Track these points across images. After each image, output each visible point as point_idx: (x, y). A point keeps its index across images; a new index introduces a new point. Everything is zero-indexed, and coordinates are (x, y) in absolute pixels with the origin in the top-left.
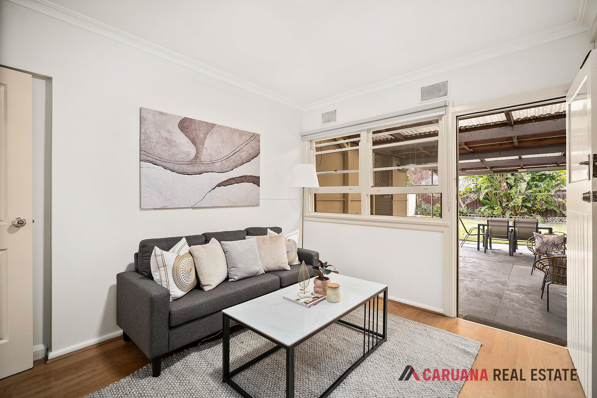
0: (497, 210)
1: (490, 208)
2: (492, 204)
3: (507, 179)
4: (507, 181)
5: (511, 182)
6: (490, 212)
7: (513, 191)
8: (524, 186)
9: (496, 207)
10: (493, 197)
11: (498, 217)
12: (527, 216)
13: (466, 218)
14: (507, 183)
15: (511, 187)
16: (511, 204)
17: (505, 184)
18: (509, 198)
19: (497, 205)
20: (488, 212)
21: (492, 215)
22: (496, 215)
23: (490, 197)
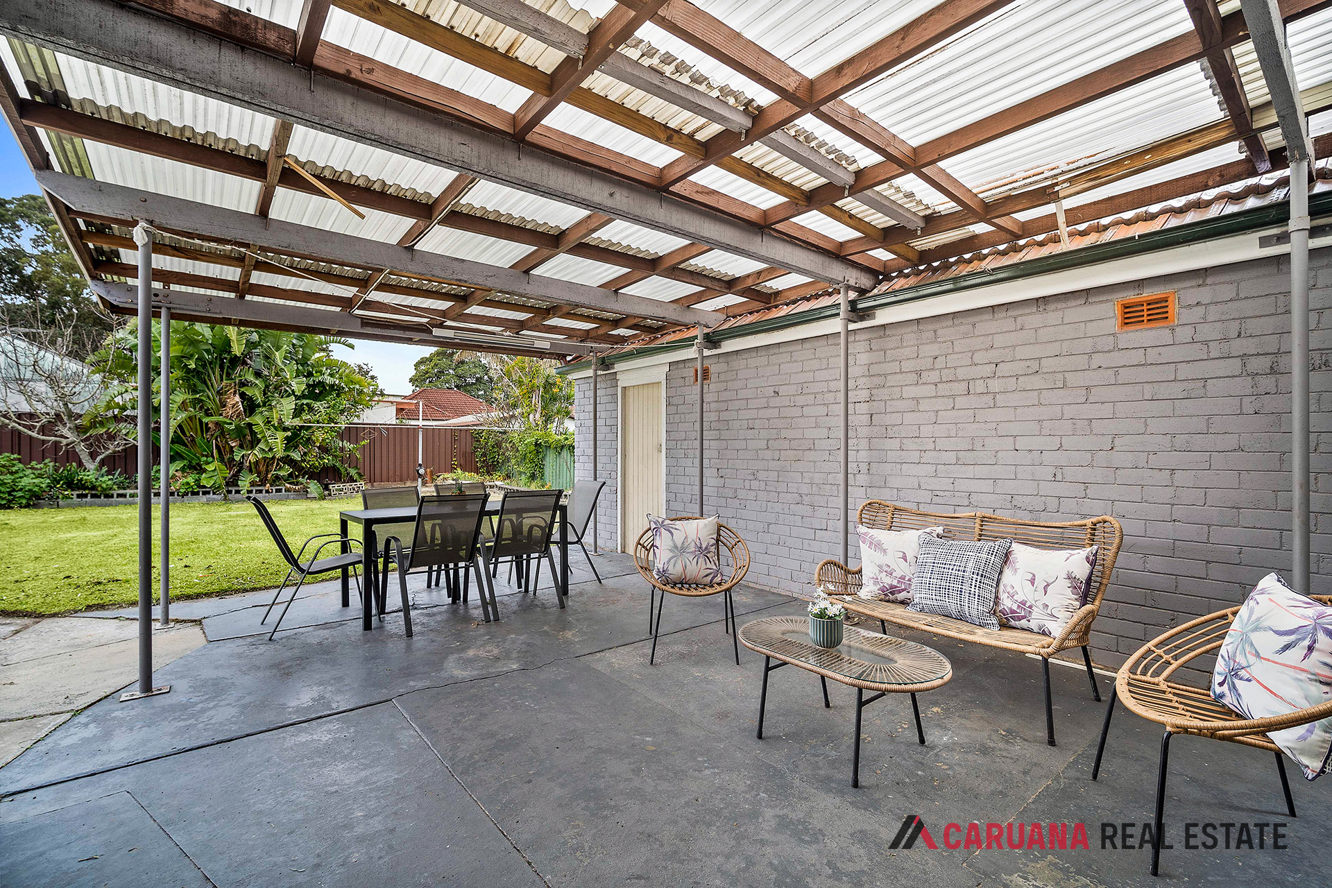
0: (212, 474)
1: (188, 467)
2: (195, 455)
3: (243, 384)
4: (242, 390)
5: (256, 393)
6: (190, 480)
7: (258, 419)
8: (288, 405)
9: (207, 463)
10: (196, 434)
11: (214, 494)
12: (288, 486)
13: (106, 505)
14: (243, 395)
15: (251, 407)
16: (255, 455)
17: (237, 398)
18: (249, 438)
19: (210, 459)
20: (185, 480)
21: (198, 489)
22: (210, 487)
23: (188, 435)
